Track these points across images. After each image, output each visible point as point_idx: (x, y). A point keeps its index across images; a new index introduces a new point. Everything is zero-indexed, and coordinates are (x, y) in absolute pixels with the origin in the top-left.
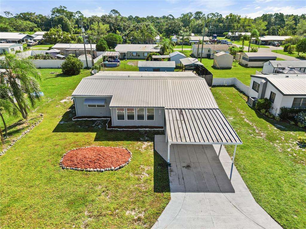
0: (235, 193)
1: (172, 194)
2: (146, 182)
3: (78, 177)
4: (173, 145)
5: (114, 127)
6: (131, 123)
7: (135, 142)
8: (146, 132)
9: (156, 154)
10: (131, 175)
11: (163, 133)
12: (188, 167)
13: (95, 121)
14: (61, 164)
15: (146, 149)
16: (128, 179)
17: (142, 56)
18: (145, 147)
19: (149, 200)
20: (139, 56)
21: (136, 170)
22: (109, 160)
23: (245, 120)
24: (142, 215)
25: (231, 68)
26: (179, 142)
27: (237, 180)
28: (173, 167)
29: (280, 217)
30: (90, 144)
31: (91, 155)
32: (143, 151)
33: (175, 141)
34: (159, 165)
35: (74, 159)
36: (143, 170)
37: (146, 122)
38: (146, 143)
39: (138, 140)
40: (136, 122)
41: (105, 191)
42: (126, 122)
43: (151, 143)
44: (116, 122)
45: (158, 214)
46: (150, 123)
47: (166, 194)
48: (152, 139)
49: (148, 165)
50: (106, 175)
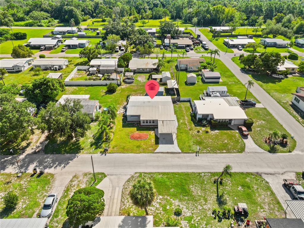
0: (173, 144)
1: (159, 145)
2: (153, 142)
3: (136, 141)
4: (160, 134)
5: (141, 126)
6: (147, 124)
7: (149, 131)
8: (152, 127)
9: (155, 135)
10: (149, 141)
11: (157, 128)
12: (164, 139)
13: (134, 123)
14: (130, 138)
15: (153, 133)
16: (149, 142)
17: (145, 71)
18: (152, 133)
19: (154, 146)
20: (144, 70)
21: (150, 139)
22: (143, 137)
23: (186, 122)
24: (153, 149)
25: (195, 83)
26: (161, 133)
27: (175, 142)
28: (160, 139)
29: (182, 149)
30: (136, 132)
31: (138, 136)
32: (152, 134)
33: (160, 133)
34: (157, 138)
35: (133, 137)
36: (152, 140)
37: (152, 124)
38: (152, 131)
39: (150, 130)
40: (149, 124)
41: (144, 145)
42: (145, 124)
43: (154, 131)
44: (142, 124)
45: (156, 149)
46: (153, 124)
47: (158, 145)
48: (154, 130)
49: (153, 138)
50: (143, 141)
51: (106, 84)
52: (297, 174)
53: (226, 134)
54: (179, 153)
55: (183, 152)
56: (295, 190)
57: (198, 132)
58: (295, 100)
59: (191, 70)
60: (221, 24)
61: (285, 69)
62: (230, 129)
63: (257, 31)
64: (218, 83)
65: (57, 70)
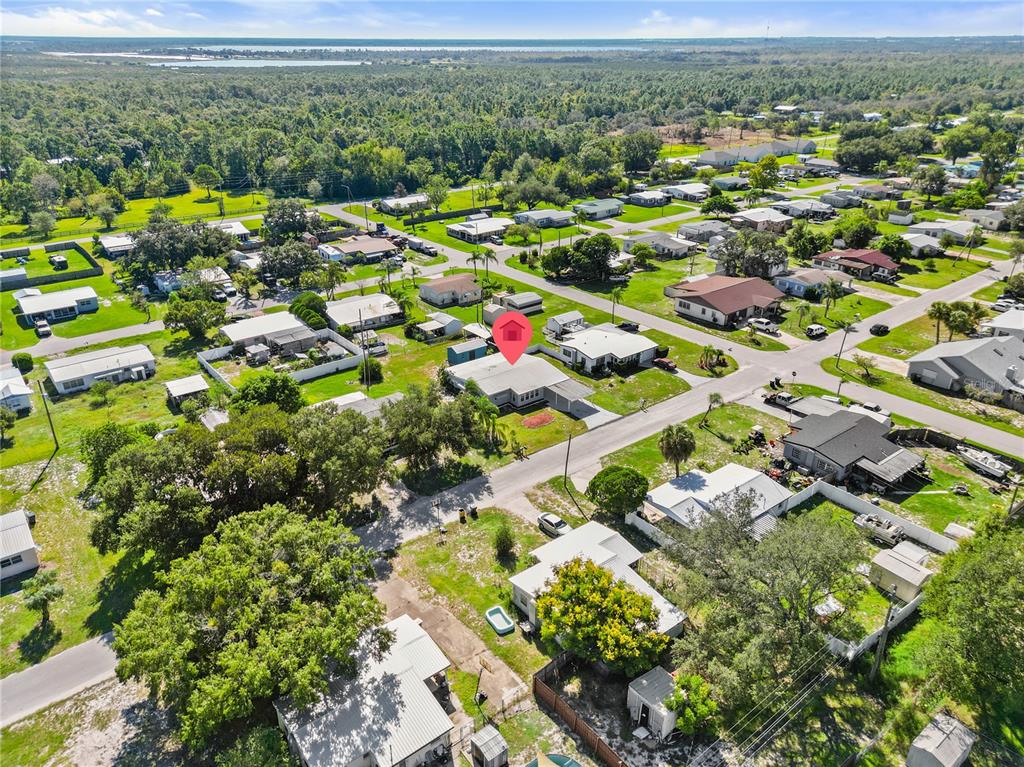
0: (599, 412)
1: (582, 420)
2: (570, 420)
3: (545, 428)
7: (543, 409)
9: (559, 410)
12: (578, 410)
15: (552, 410)
16: (563, 422)
18: (549, 410)
19: (578, 424)
21: (561, 418)
22: (547, 419)
24: (581, 427)
27: (597, 408)
28: (573, 413)
29: (616, 414)
31: (537, 420)
32: (551, 412)
34: (567, 414)
36: (564, 417)
41: (562, 427)
42: (526, 401)
43: (549, 406)
45: (585, 425)
46: (537, 398)
47: (580, 421)
48: (547, 406)
49: (562, 415)
51: (337, 369)
52: (765, 387)
53: (648, 376)
54: (620, 419)
55: (624, 416)
56: (783, 398)
57: (611, 385)
58: (680, 305)
59: (465, 300)
60: (396, 191)
61: (620, 264)
62: (644, 369)
63: (487, 198)
64: (541, 311)
65: (144, 376)
